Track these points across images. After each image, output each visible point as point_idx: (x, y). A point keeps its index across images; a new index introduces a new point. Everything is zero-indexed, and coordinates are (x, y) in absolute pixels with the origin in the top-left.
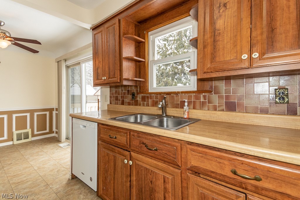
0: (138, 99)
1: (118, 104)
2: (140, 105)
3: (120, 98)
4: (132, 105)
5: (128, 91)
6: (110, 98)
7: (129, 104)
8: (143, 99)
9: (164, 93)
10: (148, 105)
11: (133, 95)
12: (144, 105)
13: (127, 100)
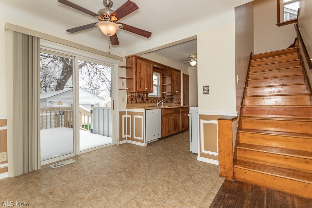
0: (145, 100)
1: (133, 103)
2: (145, 103)
3: (134, 99)
4: (142, 103)
5: (140, 96)
6: (127, 99)
7: (140, 103)
8: (147, 100)
9: (154, 98)
10: (149, 103)
11: (142, 98)
12: (147, 103)
13: (138, 101)
